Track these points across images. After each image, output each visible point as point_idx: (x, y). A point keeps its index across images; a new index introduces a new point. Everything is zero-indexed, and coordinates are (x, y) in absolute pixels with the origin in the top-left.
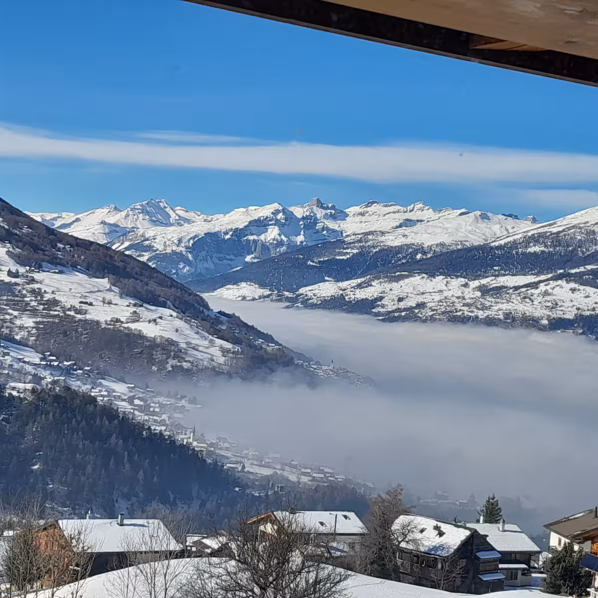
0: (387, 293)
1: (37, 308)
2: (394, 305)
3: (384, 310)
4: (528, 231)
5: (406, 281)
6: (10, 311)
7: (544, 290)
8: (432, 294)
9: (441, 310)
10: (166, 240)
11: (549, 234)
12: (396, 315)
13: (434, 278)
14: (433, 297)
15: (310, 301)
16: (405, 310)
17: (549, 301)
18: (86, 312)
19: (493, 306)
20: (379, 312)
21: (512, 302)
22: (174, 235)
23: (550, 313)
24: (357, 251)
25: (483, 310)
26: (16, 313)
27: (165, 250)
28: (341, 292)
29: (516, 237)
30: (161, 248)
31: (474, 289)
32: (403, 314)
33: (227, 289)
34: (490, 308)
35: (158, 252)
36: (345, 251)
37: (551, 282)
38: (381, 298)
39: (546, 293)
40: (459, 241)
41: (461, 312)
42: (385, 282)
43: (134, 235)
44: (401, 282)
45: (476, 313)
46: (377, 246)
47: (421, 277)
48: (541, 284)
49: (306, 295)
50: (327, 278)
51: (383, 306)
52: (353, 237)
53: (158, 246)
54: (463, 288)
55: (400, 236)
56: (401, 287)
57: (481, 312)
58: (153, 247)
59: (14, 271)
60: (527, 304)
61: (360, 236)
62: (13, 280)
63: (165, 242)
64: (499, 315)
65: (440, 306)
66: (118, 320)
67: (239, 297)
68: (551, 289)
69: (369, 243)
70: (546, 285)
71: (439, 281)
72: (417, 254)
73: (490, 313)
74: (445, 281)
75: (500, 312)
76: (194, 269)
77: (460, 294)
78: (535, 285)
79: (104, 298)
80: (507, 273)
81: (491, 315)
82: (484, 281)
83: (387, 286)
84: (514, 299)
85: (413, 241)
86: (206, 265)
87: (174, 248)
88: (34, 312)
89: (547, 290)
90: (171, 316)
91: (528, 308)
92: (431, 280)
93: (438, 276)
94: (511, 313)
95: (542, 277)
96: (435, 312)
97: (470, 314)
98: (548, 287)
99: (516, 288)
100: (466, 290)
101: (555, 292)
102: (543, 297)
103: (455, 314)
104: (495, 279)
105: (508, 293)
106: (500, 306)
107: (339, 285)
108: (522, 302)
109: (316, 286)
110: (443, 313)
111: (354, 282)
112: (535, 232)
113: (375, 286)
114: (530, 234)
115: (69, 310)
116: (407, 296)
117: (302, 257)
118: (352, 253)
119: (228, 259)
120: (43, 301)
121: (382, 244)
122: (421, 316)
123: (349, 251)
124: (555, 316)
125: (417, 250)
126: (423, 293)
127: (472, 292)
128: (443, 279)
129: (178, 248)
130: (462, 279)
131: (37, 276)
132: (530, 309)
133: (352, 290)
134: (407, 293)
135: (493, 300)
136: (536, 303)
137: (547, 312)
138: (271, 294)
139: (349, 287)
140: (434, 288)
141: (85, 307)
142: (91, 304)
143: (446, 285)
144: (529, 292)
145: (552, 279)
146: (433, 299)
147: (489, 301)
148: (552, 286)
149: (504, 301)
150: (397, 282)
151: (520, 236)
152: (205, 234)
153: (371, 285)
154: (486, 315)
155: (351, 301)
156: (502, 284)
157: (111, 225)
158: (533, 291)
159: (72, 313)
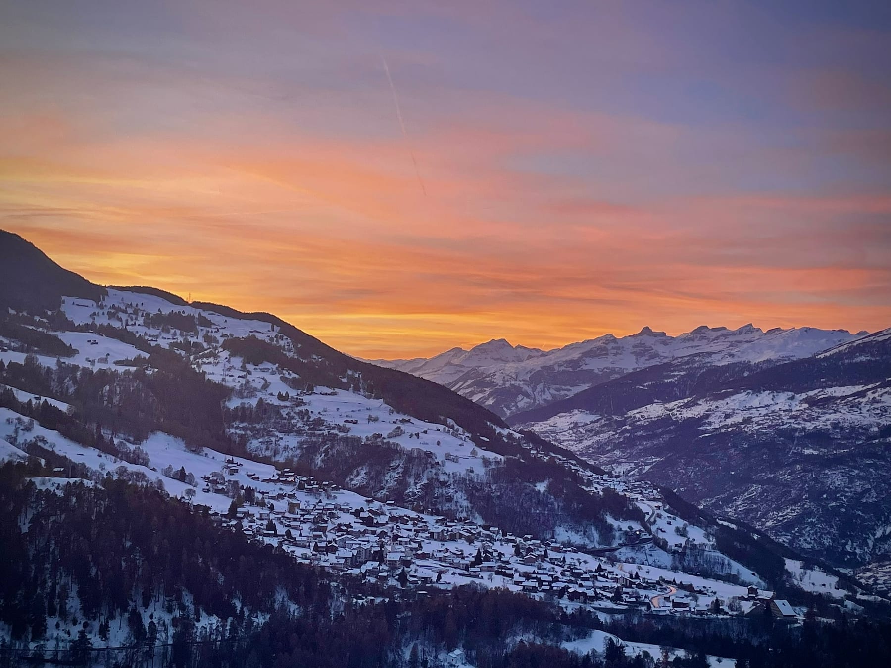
0: (713, 410)
1: (303, 428)
2: (721, 422)
3: (712, 427)
4: (854, 342)
5: (732, 398)
6: (277, 434)
7: (871, 397)
8: (759, 409)
9: (767, 424)
10: (504, 375)
11: (874, 343)
12: (723, 431)
13: (761, 393)
14: (760, 412)
15: (638, 423)
16: (732, 425)
17: (877, 409)
18: (348, 430)
19: (820, 417)
20: (707, 429)
21: (840, 412)
22: (512, 370)
23: (879, 421)
24: (685, 372)
25: (810, 421)
26: (281, 435)
27: (505, 385)
28: (668, 412)
29: (841, 349)
30: (501, 383)
31: (801, 401)
32: (730, 430)
33: (560, 417)
34: (817, 419)
35: (498, 387)
36: (672, 374)
37: (879, 390)
38: (707, 416)
39: (874, 401)
40: (786, 357)
41: (788, 425)
42: (711, 400)
43: (475, 373)
44: (728, 400)
45: (803, 425)
46: (704, 367)
47: (746, 393)
48: (869, 393)
49: (634, 417)
50: (656, 401)
51: (710, 424)
52: (680, 360)
53: (498, 380)
54: (790, 401)
55: (726, 356)
56: (727, 404)
57: (808, 424)
58: (493, 382)
59: (284, 395)
60: (855, 413)
61: (686, 359)
62: (282, 404)
63: (504, 377)
64: (827, 425)
65: (767, 419)
66: (379, 436)
67: (571, 423)
68: (879, 396)
69: (696, 365)
70: (873, 393)
71: (766, 397)
72: (744, 372)
73: (818, 423)
74: (771, 396)
75: (828, 423)
76: (532, 401)
77: (787, 407)
78: (862, 394)
79: (370, 416)
80: (834, 384)
81: (819, 425)
82: (811, 393)
83: (714, 404)
84: (841, 408)
85: (739, 360)
86: (544, 397)
87: (513, 382)
88: (299, 432)
89: (874, 398)
90: (438, 430)
91: (856, 417)
92: (757, 396)
93: (764, 391)
94: (839, 422)
95: (870, 386)
96: (761, 426)
97: (797, 426)
98: (876, 395)
99: (843, 398)
100: (794, 403)
101: (883, 399)
102: (871, 405)
103: (782, 427)
104: (822, 391)
105: (836, 403)
106: (827, 416)
107: (666, 406)
108: (850, 410)
109: (644, 408)
110: (769, 426)
111: (680, 402)
112: (860, 342)
113: (700, 405)
114: (855, 344)
115: (333, 428)
116: (734, 412)
117: (630, 382)
118: (679, 375)
119: (565, 390)
120: (309, 421)
121: (709, 365)
122: (747, 430)
123: (676, 373)
124: (885, 423)
125: (744, 368)
126: (749, 409)
127: (800, 405)
128: (769, 394)
129: (516, 382)
130: (790, 393)
131: (306, 399)
132: (858, 417)
133: (678, 409)
134: (734, 409)
135: (820, 411)
136: (864, 410)
137: (877, 420)
138: (600, 419)
139: (676, 407)
140: (760, 404)
141: (348, 425)
142: (356, 422)
143: (773, 400)
144: (857, 401)
145: (880, 387)
146: (760, 414)
147: (816, 412)
148: (880, 394)
149: (831, 411)
150: (723, 400)
151: (846, 346)
152: (541, 367)
153: (698, 404)
154: (814, 426)
155: (677, 421)
156: (829, 394)
157: (457, 365)
158: (861, 400)
159: (335, 432)
